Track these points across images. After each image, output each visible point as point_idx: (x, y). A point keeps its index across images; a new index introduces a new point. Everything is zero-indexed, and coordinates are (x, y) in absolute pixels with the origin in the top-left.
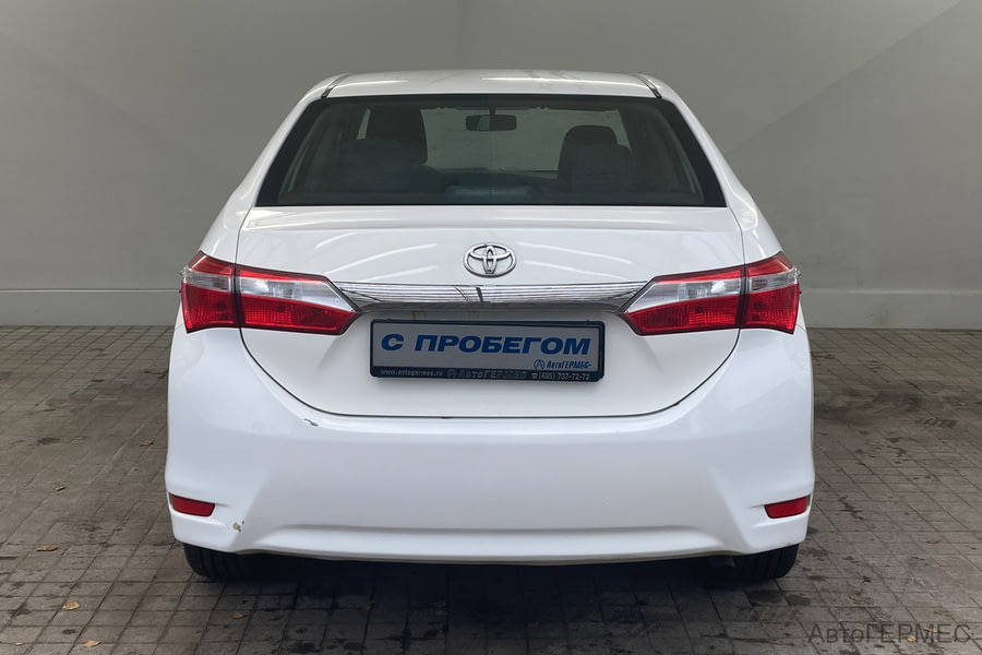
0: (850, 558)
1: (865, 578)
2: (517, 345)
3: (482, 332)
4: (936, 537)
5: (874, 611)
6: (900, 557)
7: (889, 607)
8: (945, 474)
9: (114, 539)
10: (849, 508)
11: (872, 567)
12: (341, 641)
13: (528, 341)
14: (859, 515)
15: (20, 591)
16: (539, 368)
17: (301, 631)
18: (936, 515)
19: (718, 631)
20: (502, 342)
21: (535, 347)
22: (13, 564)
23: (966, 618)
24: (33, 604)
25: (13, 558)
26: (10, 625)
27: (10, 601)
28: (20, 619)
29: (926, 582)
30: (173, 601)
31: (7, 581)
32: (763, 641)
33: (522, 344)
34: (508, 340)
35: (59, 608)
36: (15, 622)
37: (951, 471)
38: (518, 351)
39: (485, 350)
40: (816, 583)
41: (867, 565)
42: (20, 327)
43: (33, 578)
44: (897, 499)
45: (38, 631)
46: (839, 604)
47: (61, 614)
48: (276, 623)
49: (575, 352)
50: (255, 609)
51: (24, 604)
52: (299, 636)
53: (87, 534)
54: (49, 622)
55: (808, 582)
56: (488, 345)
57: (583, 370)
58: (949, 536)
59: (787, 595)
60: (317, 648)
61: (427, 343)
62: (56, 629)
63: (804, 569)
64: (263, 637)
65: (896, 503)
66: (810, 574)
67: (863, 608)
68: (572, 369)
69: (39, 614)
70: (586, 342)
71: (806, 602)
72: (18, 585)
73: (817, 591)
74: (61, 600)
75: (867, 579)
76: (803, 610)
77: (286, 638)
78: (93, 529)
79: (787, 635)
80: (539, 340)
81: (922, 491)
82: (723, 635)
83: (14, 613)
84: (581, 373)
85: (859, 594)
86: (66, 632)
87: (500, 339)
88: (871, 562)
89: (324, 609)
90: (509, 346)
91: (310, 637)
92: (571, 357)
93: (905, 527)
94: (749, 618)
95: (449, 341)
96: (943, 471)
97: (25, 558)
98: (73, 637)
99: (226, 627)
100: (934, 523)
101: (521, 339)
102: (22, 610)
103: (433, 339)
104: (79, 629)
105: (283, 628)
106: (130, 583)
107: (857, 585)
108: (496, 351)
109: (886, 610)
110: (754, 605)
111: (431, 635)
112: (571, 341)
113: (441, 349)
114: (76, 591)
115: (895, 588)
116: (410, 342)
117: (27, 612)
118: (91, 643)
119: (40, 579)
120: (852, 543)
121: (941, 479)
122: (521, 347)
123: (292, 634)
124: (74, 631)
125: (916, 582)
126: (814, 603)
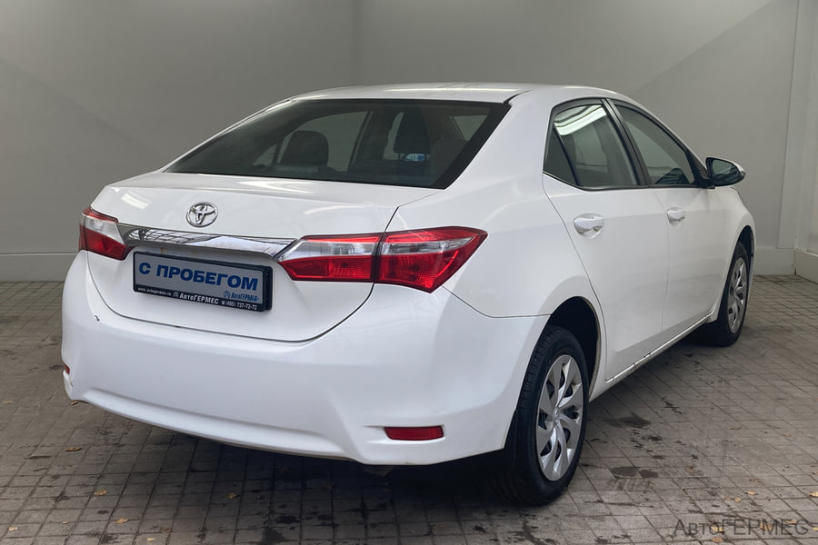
0: (679, 442)
1: (693, 456)
2: (213, 278)
3: (194, 267)
4: (737, 425)
5: (706, 480)
6: (714, 440)
7: (716, 477)
8: (732, 379)
9: (123, 441)
10: (669, 405)
11: (697, 448)
12: (315, 513)
13: (220, 276)
14: (678, 410)
15: (58, 482)
16: (227, 297)
17: (283, 507)
18: (733, 409)
19: (596, 499)
20: (205, 275)
21: (225, 280)
22: (48, 461)
23: (772, 483)
24: (70, 491)
25: (48, 457)
26: (55, 508)
27: (52, 490)
28: (62, 504)
29: (738, 458)
30: (179, 486)
31: (46, 474)
32: (630, 505)
33: (216, 278)
34: (209, 274)
35: (91, 495)
36: (58, 506)
37: (736, 377)
38: (214, 283)
39: (195, 280)
40: (658, 460)
41: (692, 446)
42: (18, 283)
43: (66, 472)
44: (702, 398)
45: (78, 512)
46: (680, 476)
47: (94, 498)
48: (262, 501)
49: (249, 288)
50: (243, 492)
51: (63, 493)
52: (281, 510)
53: (102, 437)
54: (86, 505)
55: (653, 460)
56: (196, 276)
57: (254, 302)
58: (745, 423)
59: (640, 470)
60: (298, 519)
61: (163, 270)
62: (92, 510)
63: (648, 451)
64: (255, 512)
65: (702, 400)
66: (653, 454)
67: (698, 478)
68: (247, 300)
69: (77, 499)
70: (255, 281)
71: (655, 475)
72: (56, 477)
73: (661, 467)
74: (91, 489)
75: (695, 457)
76: (654, 480)
77: (272, 512)
78: (106, 433)
79: (647, 500)
80: (226, 276)
81: (719, 392)
82: (601, 501)
83: (57, 499)
84: (251, 304)
85: (692, 468)
86: (100, 512)
87: (203, 273)
88: (695, 444)
89: (297, 490)
90: (209, 279)
91: (292, 510)
92: (246, 291)
93: (714, 419)
94: (616, 488)
95: (175, 271)
96: (731, 377)
97: (57, 456)
98: (106, 516)
99: (224, 505)
100: (734, 415)
101: (215, 274)
102: (62, 497)
103: (166, 268)
104: (110, 510)
105: (269, 504)
106: (143, 474)
107: (689, 461)
108: (202, 281)
109: (715, 480)
110: (618, 478)
111: (382, 507)
112: (246, 279)
113: (171, 277)
114: (102, 481)
115: (717, 463)
116: (154, 270)
117: (67, 498)
118: (121, 520)
119: (72, 473)
120: (678, 431)
121: (731, 382)
122: (216, 280)
123: (277, 510)
124: (106, 512)
125: (731, 458)
126: (661, 475)
